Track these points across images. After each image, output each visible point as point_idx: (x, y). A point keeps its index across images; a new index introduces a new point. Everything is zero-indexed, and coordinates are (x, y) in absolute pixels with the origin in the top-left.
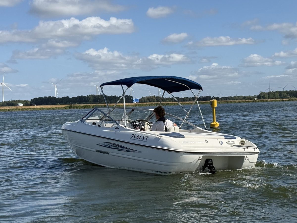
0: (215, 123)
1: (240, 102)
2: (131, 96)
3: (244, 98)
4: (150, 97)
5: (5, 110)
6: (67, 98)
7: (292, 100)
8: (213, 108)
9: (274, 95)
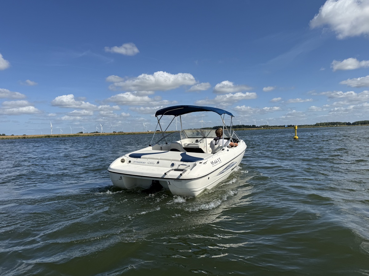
0: (296, 137)
1: (306, 127)
3: (309, 126)
7: (332, 126)
8: (295, 129)
9: (323, 125)
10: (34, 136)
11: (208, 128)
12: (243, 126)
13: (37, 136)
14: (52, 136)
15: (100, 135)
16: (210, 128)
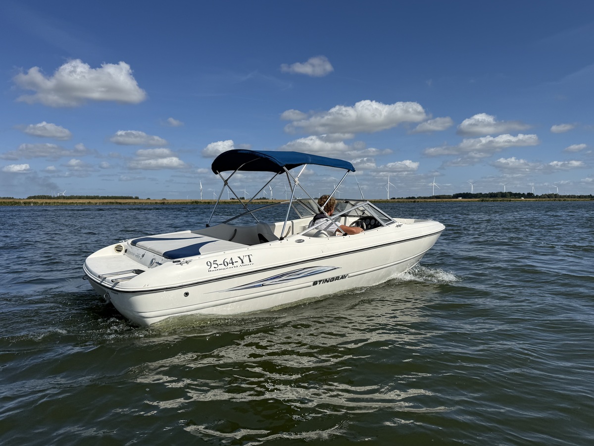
2: (533, 194)
4: (549, 194)
5: (433, 201)
6: (481, 194)
10: (177, 202)
11: (444, 195)
12: (509, 195)
13: (181, 201)
14: (201, 202)
15: (268, 202)
16: (448, 196)
